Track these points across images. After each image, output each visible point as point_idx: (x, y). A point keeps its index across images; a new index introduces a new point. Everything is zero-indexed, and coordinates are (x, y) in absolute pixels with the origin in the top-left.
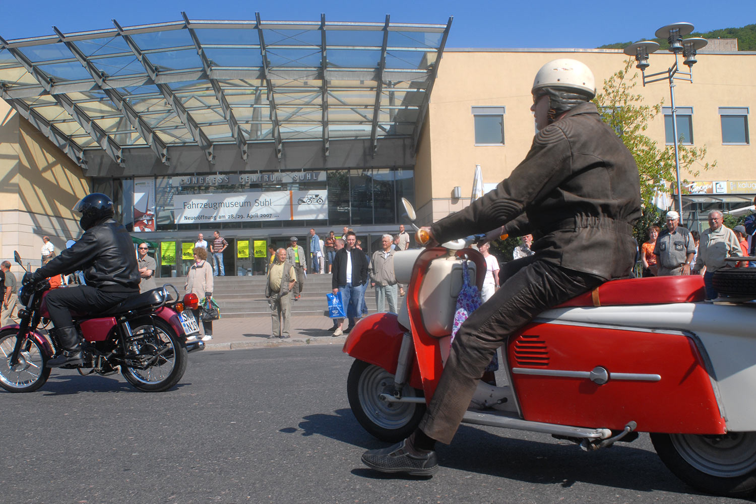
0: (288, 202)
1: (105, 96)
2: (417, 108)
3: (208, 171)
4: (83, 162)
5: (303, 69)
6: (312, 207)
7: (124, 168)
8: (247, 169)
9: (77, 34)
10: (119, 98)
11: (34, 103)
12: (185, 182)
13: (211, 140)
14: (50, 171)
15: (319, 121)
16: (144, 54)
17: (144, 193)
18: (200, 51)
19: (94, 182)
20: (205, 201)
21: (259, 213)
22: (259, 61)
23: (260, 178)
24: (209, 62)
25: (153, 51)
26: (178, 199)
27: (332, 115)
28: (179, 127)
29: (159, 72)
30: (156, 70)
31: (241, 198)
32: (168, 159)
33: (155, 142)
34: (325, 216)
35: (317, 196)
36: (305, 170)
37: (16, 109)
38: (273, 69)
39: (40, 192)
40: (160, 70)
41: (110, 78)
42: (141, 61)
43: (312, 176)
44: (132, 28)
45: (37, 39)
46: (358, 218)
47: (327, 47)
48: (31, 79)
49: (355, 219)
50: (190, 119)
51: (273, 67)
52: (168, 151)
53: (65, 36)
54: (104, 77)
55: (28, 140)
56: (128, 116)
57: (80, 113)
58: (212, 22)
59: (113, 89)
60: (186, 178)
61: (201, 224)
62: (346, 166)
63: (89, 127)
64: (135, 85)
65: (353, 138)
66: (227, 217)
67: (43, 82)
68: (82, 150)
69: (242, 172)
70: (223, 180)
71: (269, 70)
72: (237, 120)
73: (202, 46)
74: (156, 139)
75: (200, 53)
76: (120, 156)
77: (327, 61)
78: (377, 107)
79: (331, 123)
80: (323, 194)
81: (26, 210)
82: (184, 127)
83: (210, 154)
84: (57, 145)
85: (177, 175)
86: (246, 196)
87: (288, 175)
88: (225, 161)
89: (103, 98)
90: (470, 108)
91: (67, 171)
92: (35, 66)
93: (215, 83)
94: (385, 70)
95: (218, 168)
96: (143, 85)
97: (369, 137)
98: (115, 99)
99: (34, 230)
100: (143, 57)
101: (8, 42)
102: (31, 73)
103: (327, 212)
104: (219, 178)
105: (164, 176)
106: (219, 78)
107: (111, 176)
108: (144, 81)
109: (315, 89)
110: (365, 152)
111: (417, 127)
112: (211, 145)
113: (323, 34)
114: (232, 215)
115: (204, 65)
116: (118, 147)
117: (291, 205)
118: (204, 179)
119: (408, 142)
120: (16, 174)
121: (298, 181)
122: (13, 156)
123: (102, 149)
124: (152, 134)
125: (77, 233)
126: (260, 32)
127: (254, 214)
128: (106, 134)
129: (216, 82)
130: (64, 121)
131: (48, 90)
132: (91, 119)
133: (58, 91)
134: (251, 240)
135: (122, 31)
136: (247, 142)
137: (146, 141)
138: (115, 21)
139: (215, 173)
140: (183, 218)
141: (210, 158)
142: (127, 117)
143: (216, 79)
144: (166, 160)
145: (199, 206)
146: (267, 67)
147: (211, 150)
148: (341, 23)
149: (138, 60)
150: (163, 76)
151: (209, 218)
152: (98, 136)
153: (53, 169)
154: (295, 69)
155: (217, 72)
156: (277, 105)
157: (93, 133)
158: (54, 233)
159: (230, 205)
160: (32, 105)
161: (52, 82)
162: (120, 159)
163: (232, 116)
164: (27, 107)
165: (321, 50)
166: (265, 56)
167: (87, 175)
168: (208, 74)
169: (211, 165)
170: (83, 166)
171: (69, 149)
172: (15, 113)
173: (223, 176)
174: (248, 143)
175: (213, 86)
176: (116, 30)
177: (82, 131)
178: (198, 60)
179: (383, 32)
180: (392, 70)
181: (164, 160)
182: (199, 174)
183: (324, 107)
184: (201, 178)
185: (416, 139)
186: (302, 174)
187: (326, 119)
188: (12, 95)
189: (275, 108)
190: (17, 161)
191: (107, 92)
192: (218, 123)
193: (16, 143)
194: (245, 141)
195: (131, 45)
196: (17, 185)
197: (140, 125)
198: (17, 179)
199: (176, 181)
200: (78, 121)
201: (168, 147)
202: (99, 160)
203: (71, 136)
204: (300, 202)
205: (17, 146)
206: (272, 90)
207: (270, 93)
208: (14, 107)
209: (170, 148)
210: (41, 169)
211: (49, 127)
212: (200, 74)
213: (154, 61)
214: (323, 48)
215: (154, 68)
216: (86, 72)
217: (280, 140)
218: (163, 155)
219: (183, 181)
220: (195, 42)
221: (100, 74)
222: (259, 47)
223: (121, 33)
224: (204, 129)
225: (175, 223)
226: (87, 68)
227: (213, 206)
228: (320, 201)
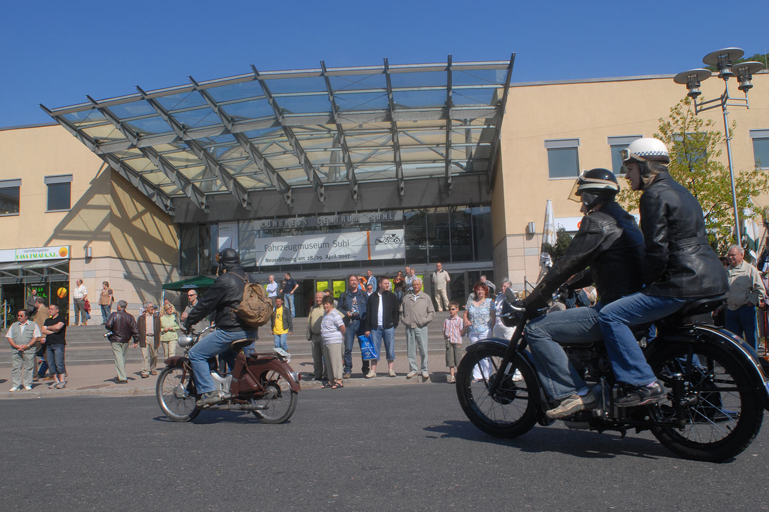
0: (365, 242)
1: (187, 146)
2: (490, 144)
3: (287, 214)
4: (170, 210)
5: (372, 112)
6: (389, 246)
7: (208, 214)
8: (325, 211)
9: (158, 91)
10: (199, 148)
11: (124, 156)
12: (266, 225)
13: (289, 185)
14: (140, 219)
15: (392, 162)
16: (219, 106)
17: (228, 238)
18: (271, 100)
19: (182, 228)
20: (285, 244)
21: (337, 254)
22: (328, 106)
23: (337, 219)
24: (281, 110)
25: (227, 103)
26: (259, 242)
27: (404, 154)
28: (258, 173)
29: (234, 122)
30: (232, 120)
31: (319, 240)
32: (249, 204)
33: (236, 189)
34: (402, 256)
35: (393, 235)
36: (381, 210)
37: (108, 163)
38: (343, 113)
39: (130, 239)
40: (236, 120)
41: (190, 130)
42: (216, 113)
43: (388, 216)
44: (206, 82)
45: (122, 97)
46: (436, 257)
47: (393, 90)
48: (120, 135)
49: (433, 257)
50: (268, 165)
51: (342, 112)
52: (249, 195)
53: (147, 93)
54: (184, 129)
55: (119, 191)
56: (209, 166)
57: (165, 163)
58: (281, 72)
59: (193, 140)
60: (266, 222)
61: (282, 266)
62: (423, 204)
63: (174, 176)
64: (213, 135)
65: (428, 177)
66: (306, 259)
67: (130, 137)
68: (169, 198)
69: (320, 214)
70: (302, 222)
71: (339, 114)
72: (312, 163)
73: (273, 95)
74: (237, 185)
75: (271, 102)
76: (204, 202)
77: (395, 103)
78: (448, 145)
79: (404, 163)
80: (400, 233)
81: (117, 257)
82: (262, 172)
83: (288, 197)
84: (146, 195)
85: (259, 219)
86: (324, 238)
87: (365, 215)
88: (304, 204)
89: (185, 148)
90: (543, 142)
91: (155, 218)
92: (123, 122)
93: (288, 131)
94: (453, 108)
95: (297, 211)
96: (220, 135)
97: (444, 175)
98: (195, 149)
99: (125, 275)
100: (219, 108)
101: (98, 102)
102: (119, 129)
103: (404, 251)
104: (298, 221)
105: (244, 220)
106: (291, 125)
107: (197, 222)
108: (222, 131)
109: (386, 130)
110: (440, 190)
111: (491, 163)
112: (289, 189)
113: (388, 76)
114: (311, 257)
115: (275, 113)
116: (202, 194)
117: (369, 245)
118: (283, 222)
119: (483, 178)
120: (108, 223)
121: (374, 221)
122: (106, 206)
123: (187, 197)
124: (232, 180)
125: (166, 278)
126: (327, 79)
127: (333, 255)
128: (191, 182)
129: (288, 129)
130: (152, 171)
131: (135, 144)
132: (175, 168)
133: (144, 144)
134: (330, 281)
135: (198, 86)
136: (324, 184)
137: (227, 188)
138: (190, 77)
139: (294, 216)
140: (265, 260)
141: (289, 202)
142: (207, 166)
143: (289, 126)
144: (247, 205)
145: (280, 248)
146: (336, 112)
147: (289, 194)
148: (404, 66)
149: (214, 112)
150: (238, 126)
151: (290, 260)
152: (183, 185)
153: (143, 217)
154: (363, 112)
155: (289, 119)
156: (350, 148)
157: (178, 182)
158: (143, 278)
159: (309, 247)
160: (122, 158)
161: (138, 136)
162: (204, 206)
163: (307, 160)
164: (117, 160)
165: (387, 93)
166: (333, 102)
167: (175, 222)
168: (280, 121)
169: (290, 209)
170: (171, 213)
171: (157, 198)
172: (107, 167)
173: (302, 219)
174: (325, 186)
175: (286, 133)
176: (192, 85)
177: (168, 180)
178: (270, 109)
179: (447, 71)
180: (460, 108)
181: (245, 205)
182: (279, 217)
183: (396, 147)
184: (281, 221)
185: (490, 174)
186: (379, 214)
187: (398, 159)
188: (104, 150)
189: (348, 151)
190: (109, 211)
191: (188, 142)
192: (294, 168)
193: (108, 194)
194: (322, 183)
195: (206, 99)
196: (109, 233)
197: (221, 172)
198: (109, 228)
199: (257, 225)
200: (163, 170)
201: (249, 192)
202: (186, 208)
203: (159, 185)
204: (377, 242)
205: (109, 197)
206: (343, 134)
207: (341, 137)
208: (106, 161)
209: (251, 193)
210: (131, 217)
211: (138, 178)
212: (273, 122)
213: (230, 112)
214: (389, 90)
215: (230, 119)
216: (166, 126)
217: (355, 182)
218: (244, 200)
219: (263, 224)
220: (266, 92)
221: (181, 126)
222: (327, 93)
223: (197, 88)
224: (282, 174)
225: (257, 265)
226: (169, 122)
227: (293, 248)
228: (397, 241)
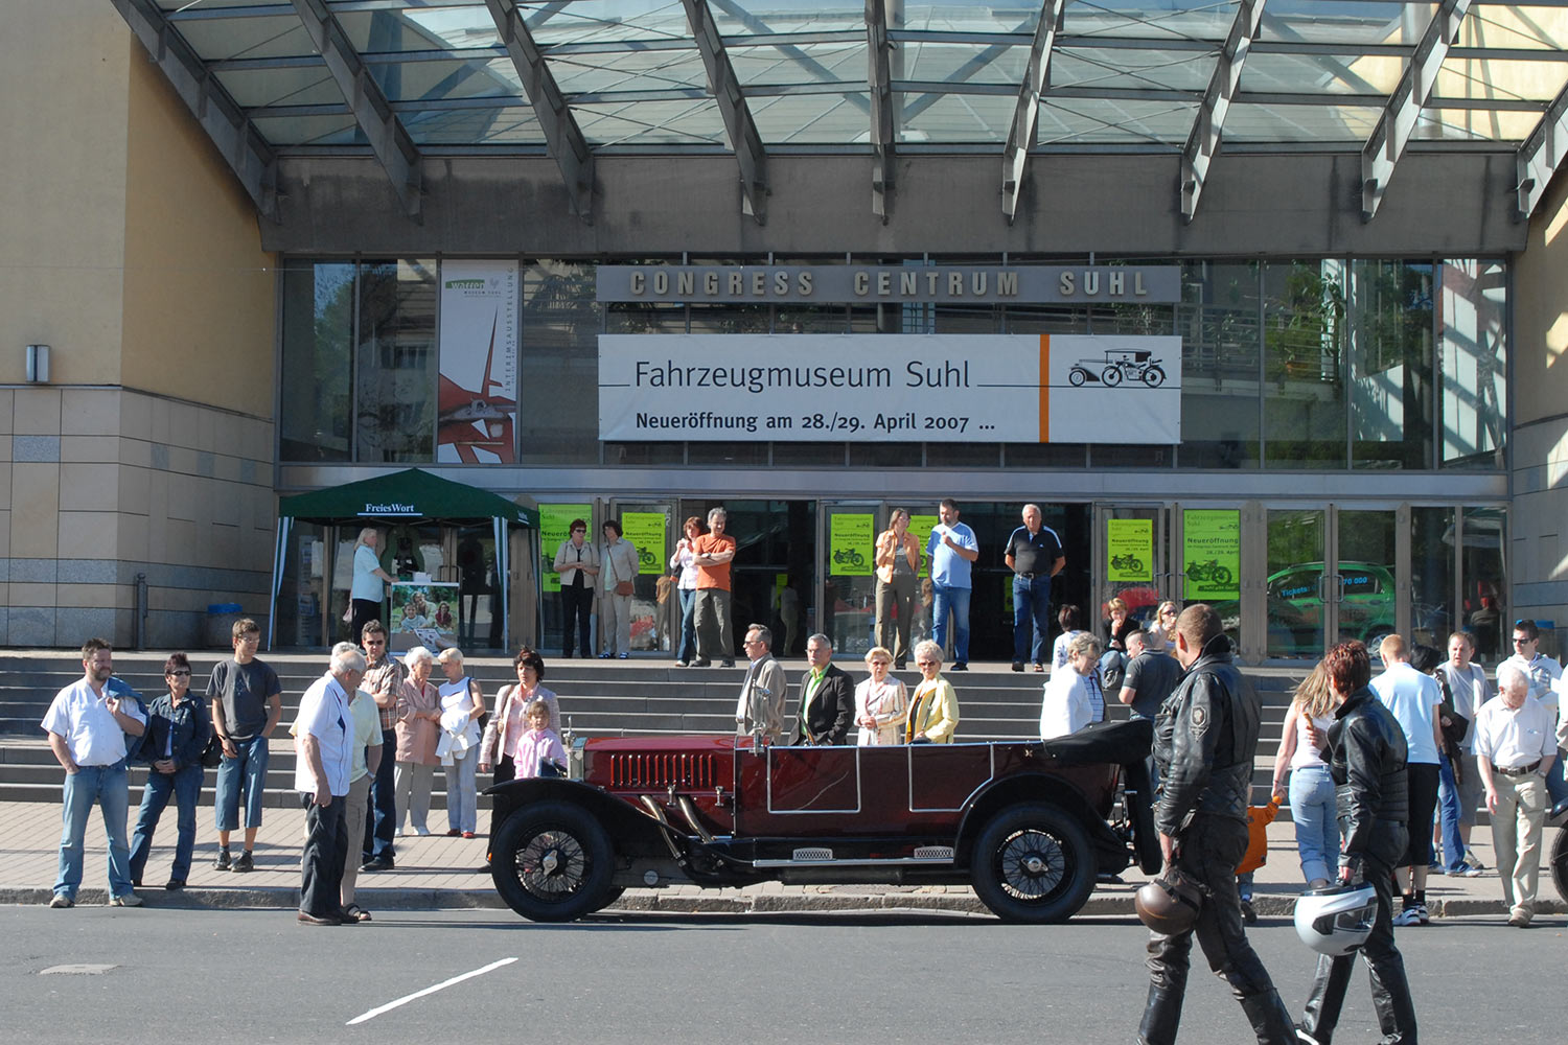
3: (735, 248)
8: (884, 247)
12: (648, 284)
21: (921, 414)
23: (933, 282)
26: (614, 347)
34: (1169, 433)
35: (1142, 356)
36: (1102, 260)
43: (1128, 282)
60: (652, 274)
61: (701, 444)
66: (798, 424)
70: (791, 285)
80: (1168, 348)
85: (620, 258)
86: (872, 347)
87: (1038, 274)
95: (772, 238)
103: (1178, 414)
104: (777, 276)
114: (819, 419)
117: (1044, 385)
118: (719, 280)
127: (903, 415)
139: (762, 259)
140: (631, 420)
151: (732, 423)
173: (793, 270)
182: (701, 257)
184: (708, 271)
186: (1091, 273)
204: (1077, 377)
219: (640, 282)
225: (599, 436)
227: (748, 379)
228: (1154, 377)
